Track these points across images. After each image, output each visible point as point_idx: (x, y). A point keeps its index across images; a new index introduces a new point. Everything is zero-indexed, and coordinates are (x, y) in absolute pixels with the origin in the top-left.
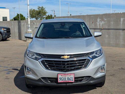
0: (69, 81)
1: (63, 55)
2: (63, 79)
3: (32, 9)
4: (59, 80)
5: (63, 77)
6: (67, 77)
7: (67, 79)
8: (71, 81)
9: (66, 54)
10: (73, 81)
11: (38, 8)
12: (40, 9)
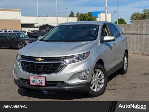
0: (41, 85)
1: (38, 58)
2: (35, 81)
3: (136, 13)
4: (31, 82)
5: (35, 79)
6: (38, 80)
7: (38, 82)
8: (42, 85)
9: (40, 56)
10: (44, 85)
11: (144, 11)
12: (146, 11)
